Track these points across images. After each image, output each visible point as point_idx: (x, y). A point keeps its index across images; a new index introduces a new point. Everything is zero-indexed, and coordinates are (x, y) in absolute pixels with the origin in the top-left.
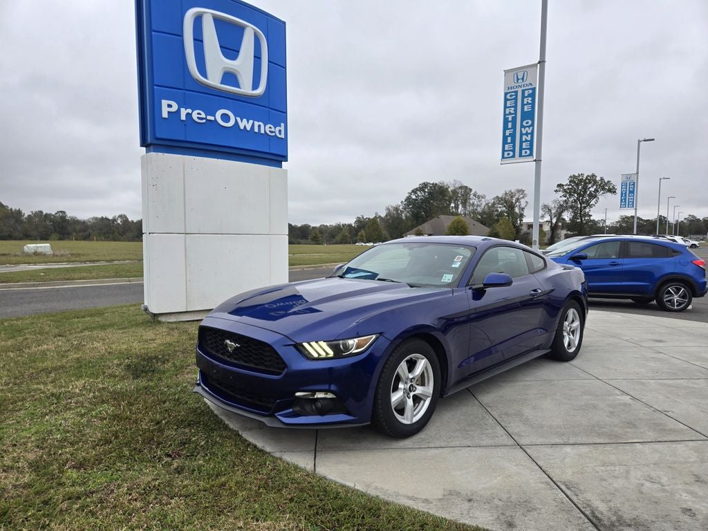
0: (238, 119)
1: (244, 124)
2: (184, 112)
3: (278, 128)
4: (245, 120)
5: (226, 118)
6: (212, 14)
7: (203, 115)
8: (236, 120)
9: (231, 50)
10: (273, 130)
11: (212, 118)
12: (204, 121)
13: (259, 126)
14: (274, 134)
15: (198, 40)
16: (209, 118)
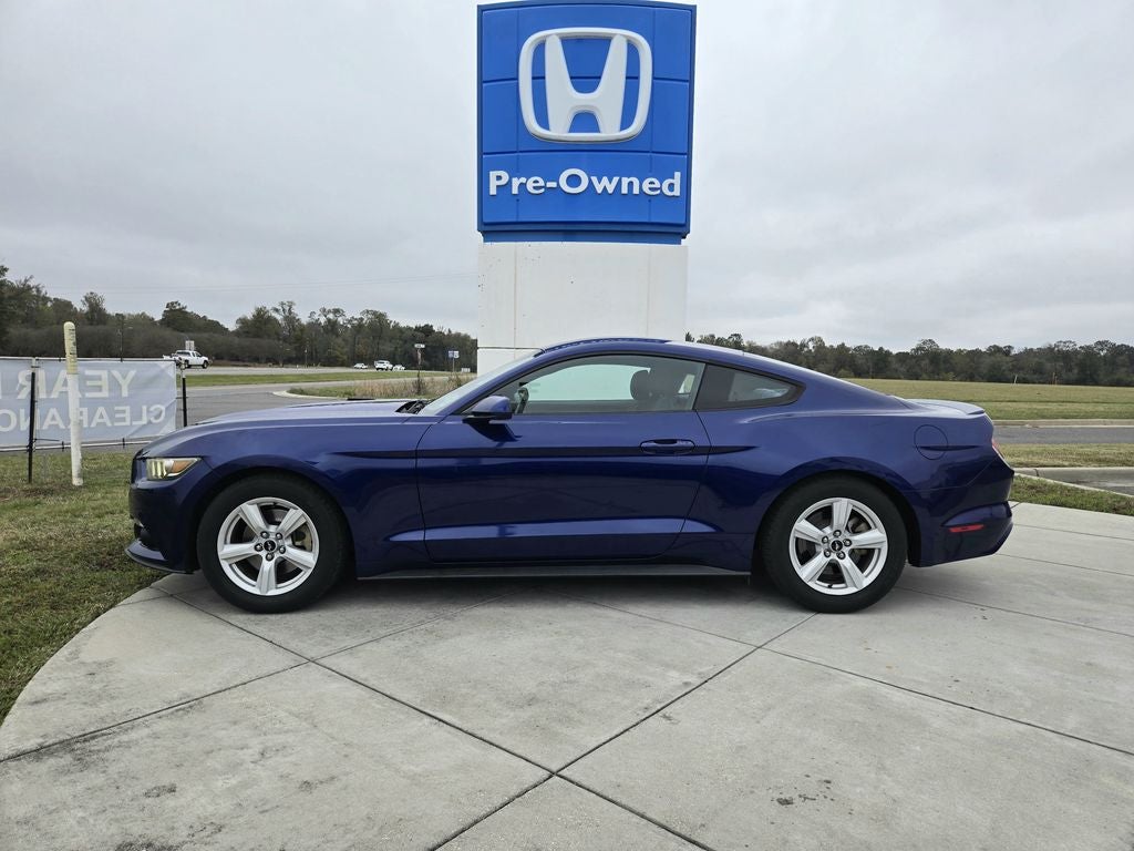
0: (594, 179)
1: (605, 185)
2: (516, 182)
3: (667, 183)
4: (605, 179)
5: (573, 180)
6: (557, 34)
7: (541, 183)
8: (590, 180)
9: (585, 79)
10: (657, 185)
11: (554, 185)
12: (543, 190)
13: (631, 184)
14: (658, 192)
15: (539, 78)
16: (550, 185)
